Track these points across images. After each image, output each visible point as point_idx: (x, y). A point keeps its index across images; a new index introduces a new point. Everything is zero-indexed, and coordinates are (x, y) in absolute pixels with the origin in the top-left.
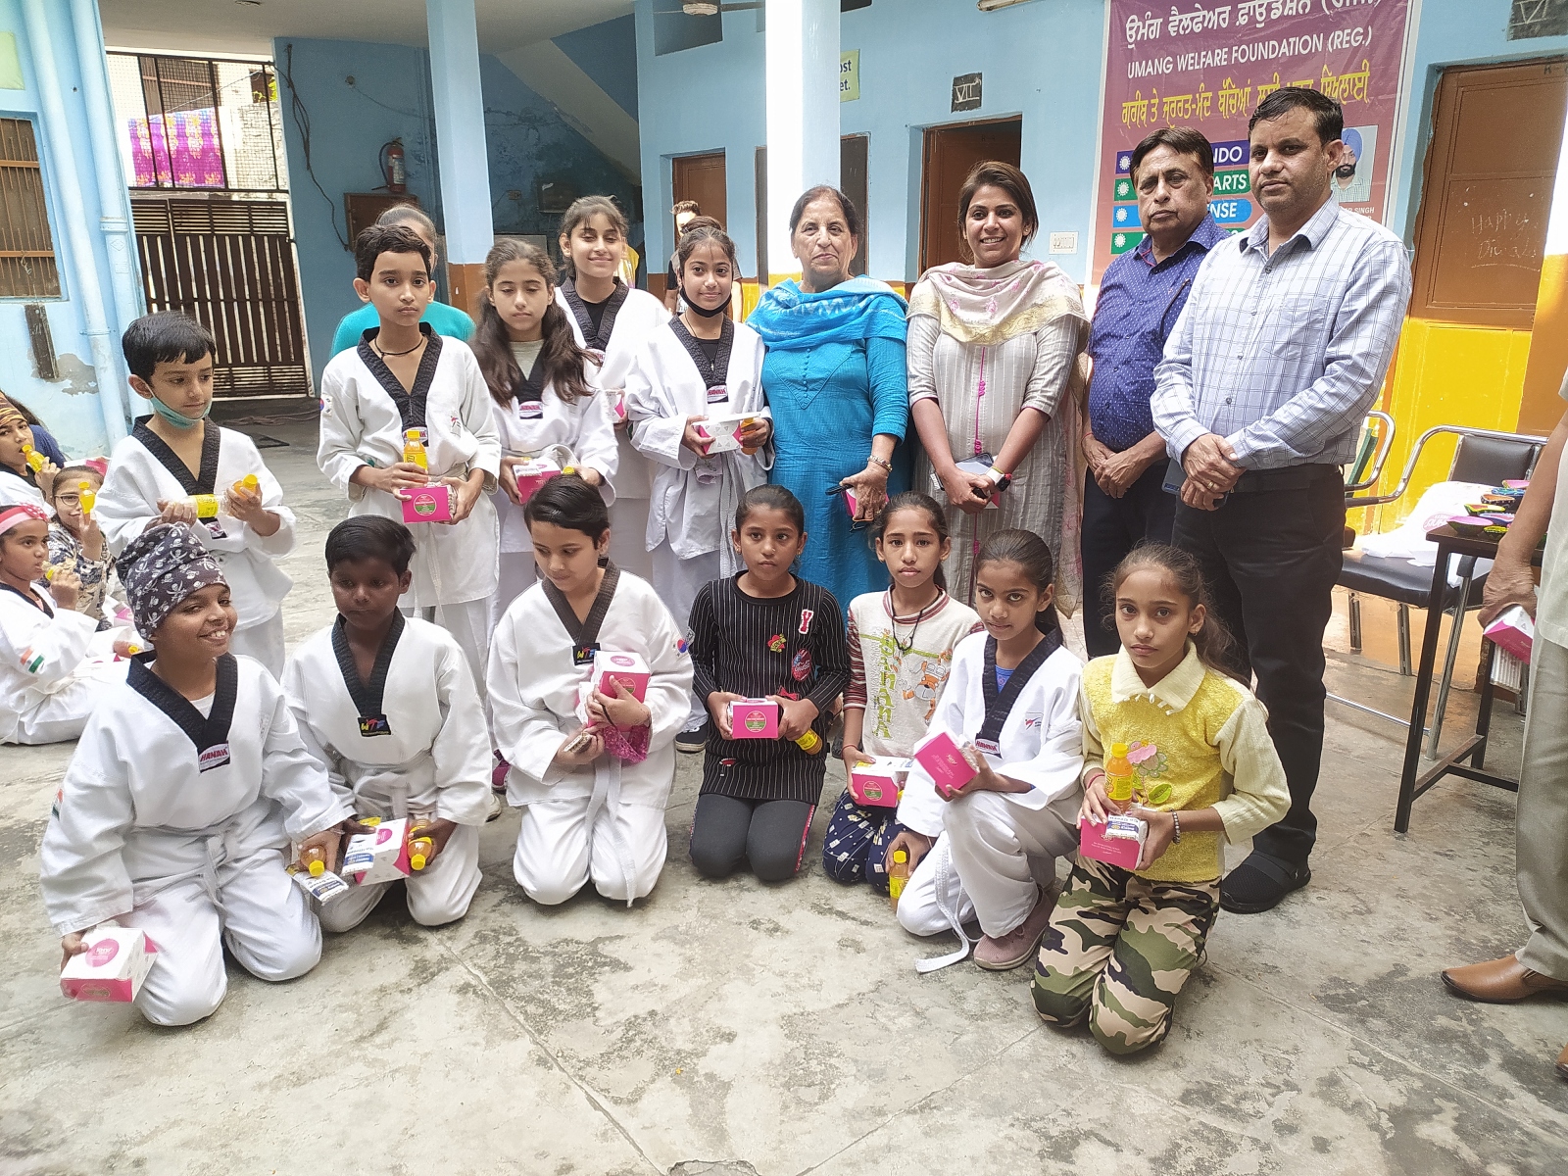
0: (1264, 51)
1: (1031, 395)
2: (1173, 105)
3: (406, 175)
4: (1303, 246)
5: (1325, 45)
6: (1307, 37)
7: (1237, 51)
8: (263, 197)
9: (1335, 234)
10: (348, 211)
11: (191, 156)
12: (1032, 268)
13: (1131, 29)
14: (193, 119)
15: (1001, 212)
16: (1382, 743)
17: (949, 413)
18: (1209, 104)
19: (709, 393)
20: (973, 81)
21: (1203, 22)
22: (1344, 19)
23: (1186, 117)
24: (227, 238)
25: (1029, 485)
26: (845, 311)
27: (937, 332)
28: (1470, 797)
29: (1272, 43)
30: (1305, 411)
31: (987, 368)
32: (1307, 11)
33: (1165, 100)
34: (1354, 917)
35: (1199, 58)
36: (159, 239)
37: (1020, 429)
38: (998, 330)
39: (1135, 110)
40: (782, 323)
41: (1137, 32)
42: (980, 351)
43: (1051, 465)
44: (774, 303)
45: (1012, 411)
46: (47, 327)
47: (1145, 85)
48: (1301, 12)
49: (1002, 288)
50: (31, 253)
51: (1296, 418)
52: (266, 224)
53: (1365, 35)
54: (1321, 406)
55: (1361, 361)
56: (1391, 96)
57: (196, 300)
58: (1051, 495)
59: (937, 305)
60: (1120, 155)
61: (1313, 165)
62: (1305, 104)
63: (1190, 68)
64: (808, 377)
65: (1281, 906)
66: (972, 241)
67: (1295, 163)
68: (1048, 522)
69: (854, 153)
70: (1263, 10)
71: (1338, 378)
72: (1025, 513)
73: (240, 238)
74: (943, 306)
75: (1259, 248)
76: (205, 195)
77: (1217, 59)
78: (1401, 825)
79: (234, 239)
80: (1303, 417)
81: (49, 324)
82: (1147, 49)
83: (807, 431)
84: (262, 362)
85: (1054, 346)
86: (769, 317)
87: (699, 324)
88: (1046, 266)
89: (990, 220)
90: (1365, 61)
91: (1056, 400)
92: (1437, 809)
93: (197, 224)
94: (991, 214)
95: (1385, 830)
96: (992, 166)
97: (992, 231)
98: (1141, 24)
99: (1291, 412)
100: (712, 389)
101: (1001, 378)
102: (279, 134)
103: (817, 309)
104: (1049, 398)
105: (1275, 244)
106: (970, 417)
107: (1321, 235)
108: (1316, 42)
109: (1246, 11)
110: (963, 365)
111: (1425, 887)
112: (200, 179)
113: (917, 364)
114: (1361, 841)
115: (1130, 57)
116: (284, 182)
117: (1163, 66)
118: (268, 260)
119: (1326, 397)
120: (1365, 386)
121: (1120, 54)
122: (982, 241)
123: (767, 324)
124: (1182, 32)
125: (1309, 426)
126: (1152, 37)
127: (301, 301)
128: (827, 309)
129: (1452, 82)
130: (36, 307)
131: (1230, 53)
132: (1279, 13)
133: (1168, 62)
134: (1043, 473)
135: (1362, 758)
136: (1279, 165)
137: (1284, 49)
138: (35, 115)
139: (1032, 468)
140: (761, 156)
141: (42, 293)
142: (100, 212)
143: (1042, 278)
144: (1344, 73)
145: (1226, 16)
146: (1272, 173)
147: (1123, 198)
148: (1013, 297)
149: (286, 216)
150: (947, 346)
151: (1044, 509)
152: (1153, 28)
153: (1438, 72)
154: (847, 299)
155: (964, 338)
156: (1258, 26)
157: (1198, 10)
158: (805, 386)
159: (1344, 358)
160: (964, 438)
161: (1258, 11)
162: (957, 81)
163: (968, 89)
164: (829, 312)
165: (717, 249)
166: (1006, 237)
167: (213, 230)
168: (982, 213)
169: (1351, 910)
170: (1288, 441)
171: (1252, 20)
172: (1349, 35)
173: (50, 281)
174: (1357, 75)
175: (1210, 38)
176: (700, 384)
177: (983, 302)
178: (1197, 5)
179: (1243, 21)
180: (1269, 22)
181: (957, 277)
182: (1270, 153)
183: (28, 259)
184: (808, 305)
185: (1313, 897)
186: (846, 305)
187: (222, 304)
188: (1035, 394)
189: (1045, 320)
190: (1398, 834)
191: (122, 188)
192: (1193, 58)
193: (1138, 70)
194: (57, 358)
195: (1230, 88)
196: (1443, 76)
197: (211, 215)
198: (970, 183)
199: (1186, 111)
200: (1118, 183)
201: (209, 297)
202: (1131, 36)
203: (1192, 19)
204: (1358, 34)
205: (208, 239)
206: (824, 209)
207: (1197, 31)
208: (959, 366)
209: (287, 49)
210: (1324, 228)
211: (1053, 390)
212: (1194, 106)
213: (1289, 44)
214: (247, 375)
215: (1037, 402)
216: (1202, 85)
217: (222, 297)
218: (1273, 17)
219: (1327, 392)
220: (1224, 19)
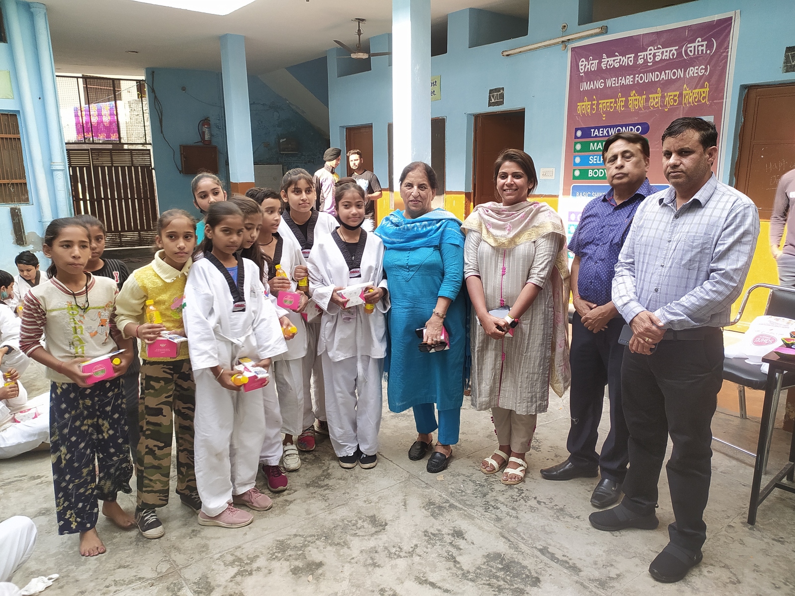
0: (652, 77)
1: (532, 276)
2: (604, 104)
3: (212, 135)
4: (697, 205)
5: (684, 74)
6: (675, 70)
7: (638, 77)
8: (140, 147)
9: (715, 198)
10: (181, 154)
11: (104, 125)
12: (532, 206)
13: (582, 65)
14: (106, 107)
15: (515, 175)
16: (734, 462)
17: (486, 284)
18: (623, 104)
19: (351, 273)
20: (499, 91)
21: (619, 62)
22: (695, 62)
23: (611, 110)
24: (120, 168)
25: (531, 324)
26: (429, 228)
27: (480, 240)
28: (788, 500)
29: (656, 73)
30: (698, 300)
31: (507, 259)
32: (675, 57)
33: (600, 102)
34: (730, 586)
35: (618, 80)
36: (85, 168)
37: (524, 294)
38: (513, 241)
39: (584, 107)
40: (394, 234)
41: (585, 67)
42: (503, 251)
43: (544, 313)
44: (390, 223)
45: (521, 284)
46: (21, 218)
47: (590, 94)
48: (671, 57)
49: (516, 217)
50: (14, 181)
51: (693, 304)
52: (138, 160)
53: (706, 69)
54: (707, 298)
55: (731, 273)
56: (722, 101)
57: (103, 199)
58: (544, 329)
59: (480, 225)
60: (577, 130)
61: (698, 162)
62: (693, 128)
63: (613, 85)
64: (409, 264)
65: (687, 578)
66: (500, 190)
67: (687, 162)
68: (542, 344)
69: (438, 127)
70: (651, 56)
71: (717, 282)
72: (529, 339)
73: (126, 167)
74: (483, 226)
75: (670, 205)
76: (110, 147)
77: (627, 81)
78: (751, 520)
79: (123, 168)
80: (697, 303)
81: (22, 217)
82: (590, 76)
83: (410, 293)
84: (136, 229)
85: (545, 249)
86: (387, 231)
87: (347, 234)
88: (541, 205)
89: (509, 180)
90: (706, 83)
91: (545, 279)
92: (769, 508)
93: (105, 161)
94: (510, 177)
95: (742, 523)
96: (511, 151)
97: (510, 186)
98: (587, 63)
99: (689, 300)
100: (352, 270)
101: (515, 265)
102: (147, 116)
103: (414, 227)
104: (541, 278)
105: (681, 204)
106: (498, 286)
107: (707, 198)
108: (680, 73)
109: (642, 57)
110: (493, 258)
111: (769, 564)
112: (108, 136)
113: (470, 258)
114: (729, 531)
115: (581, 80)
116: (149, 139)
117: (599, 84)
118: (140, 177)
119: (710, 293)
120: (733, 287)
121: (576, 78)
122: (505, 190)
123: (386, 234)
124: (609, 67)
125: (700, 308)
126: (593, 70)
127: (157, 198)
128: (419, 228)
129: (753, 94)
130: (16, 209)
131: (634, 78)
132: (660, 58)
133: (602, 82)
134: (539, 318)
135: (725, 473)
136: (678, 162)
137: (663, 76)
138: (19, 112)
139: (532, 315)
140: (390, 127)
141: (20, 201)
142: (50, 159)
143: (538, 211)
144: (695, 89)
145: (632, 59)
146: (675, 166)
147: (578, 151)
148: (521, 222)
149: (150, 156)
150: (485, 248)
151: (540, 337)
152: (593, 65)
153: (745, 88)
154: (430, 222)
155: (493, 245)
156: (649, 64)
157: (617, 56)
158: (408, 269)
159: (721, 270)
160: (494, 297)
161: (649, 57)
162: (491, 91)
163: (496, 95)
164: (420, 229)
165: (357, 194)
166: (518, 188)
167: (112, 164)
168: (505, 176)
169: (728, 581)
170: (689, 316)
171: (646, 61)
172: (697, 69)
173: (24, 195)
174: (702, 90)
175: (623, 71)
176: (346, 268)
177: (504, 225)
178: (617, 54)
179: (641, 61)
180: (655, 62)
181: (492, 211)
182: (673, 155)
183: (13, 184)
184: (409, 225)
185: (705, 571)
186: (429, 225)
187: (117, 200)
188: (534, 276)
189: (539, 235)
190: (750, 526)
191: (62, 144)
192: (615, 80)
193: (585, 86)
194: (26, 234)
195: (635, 95)
196: (748, 92)
197: (111, 156)
198: (499, 160)
199: (611, 107)
200: (576, 143)
201: (110, 197)
202: (582, 69)
203: (614, 61)
204: (702, 69)
205: (110, 168)
206: (417, 176)
207: (617, 66)
208: (491, 259)
209: (152, 73)
210: (708, 194)
211: (544, 274)
212: (615, 105)
213: (665, 74)
214: (130, 236)
215: (534, 280)
216: (620, 94)
217: (116, 197)
218: (657, 60)
219: (711, 290)
220: (631, 61)
